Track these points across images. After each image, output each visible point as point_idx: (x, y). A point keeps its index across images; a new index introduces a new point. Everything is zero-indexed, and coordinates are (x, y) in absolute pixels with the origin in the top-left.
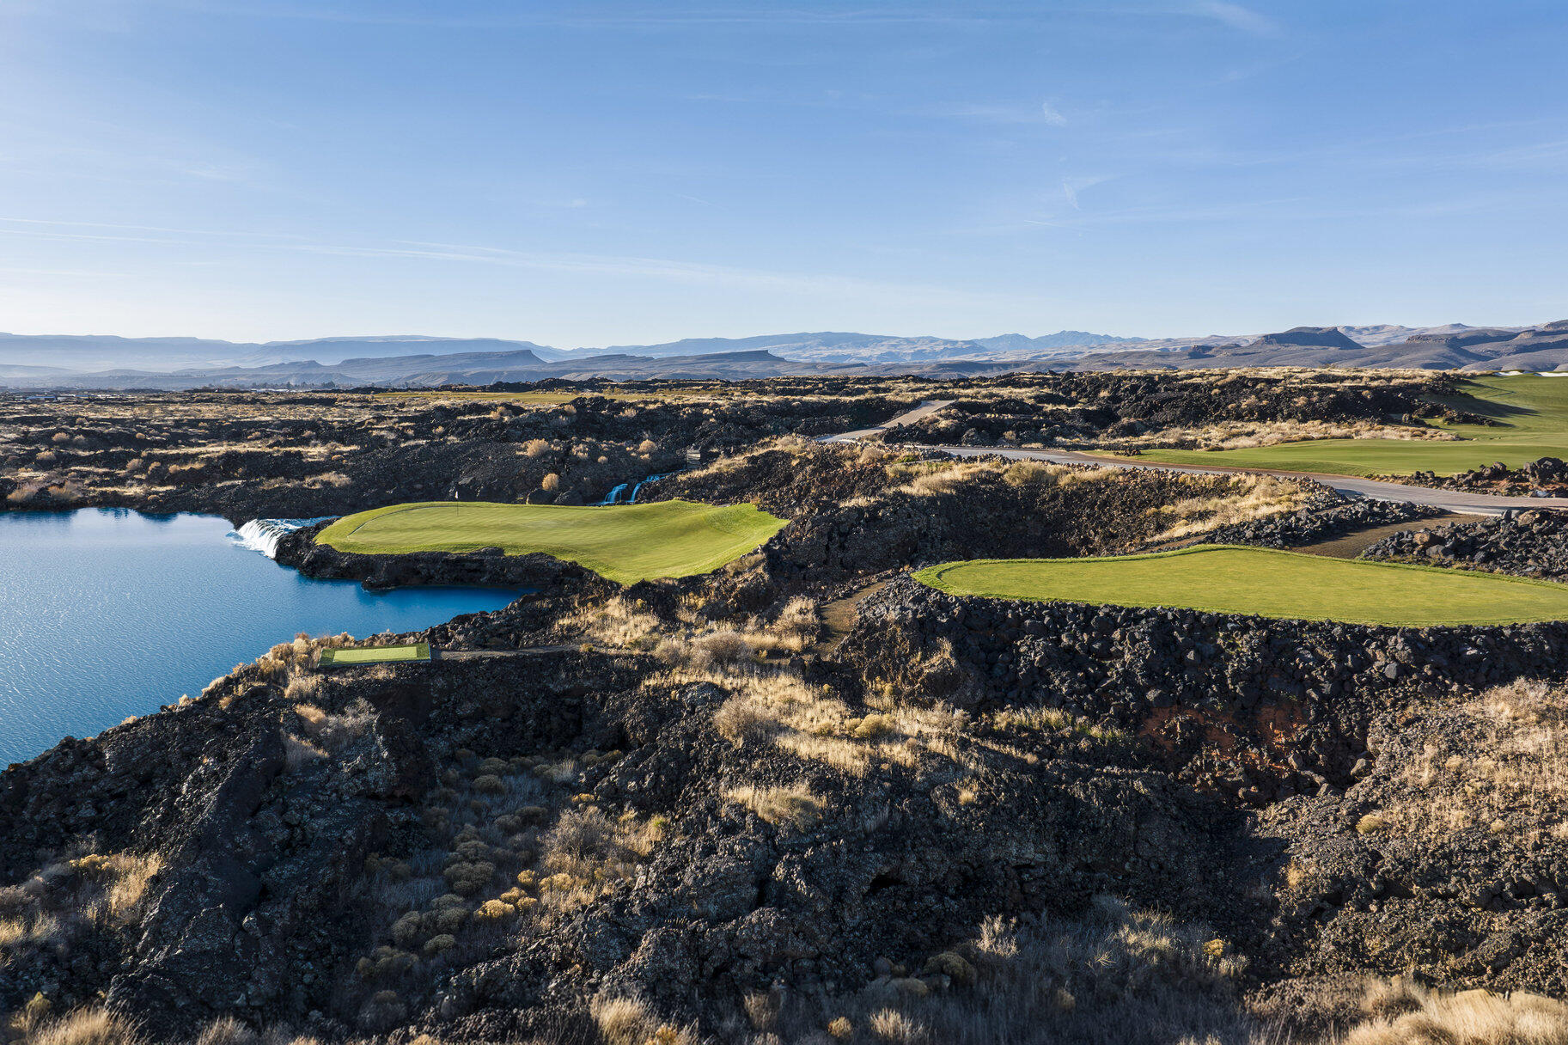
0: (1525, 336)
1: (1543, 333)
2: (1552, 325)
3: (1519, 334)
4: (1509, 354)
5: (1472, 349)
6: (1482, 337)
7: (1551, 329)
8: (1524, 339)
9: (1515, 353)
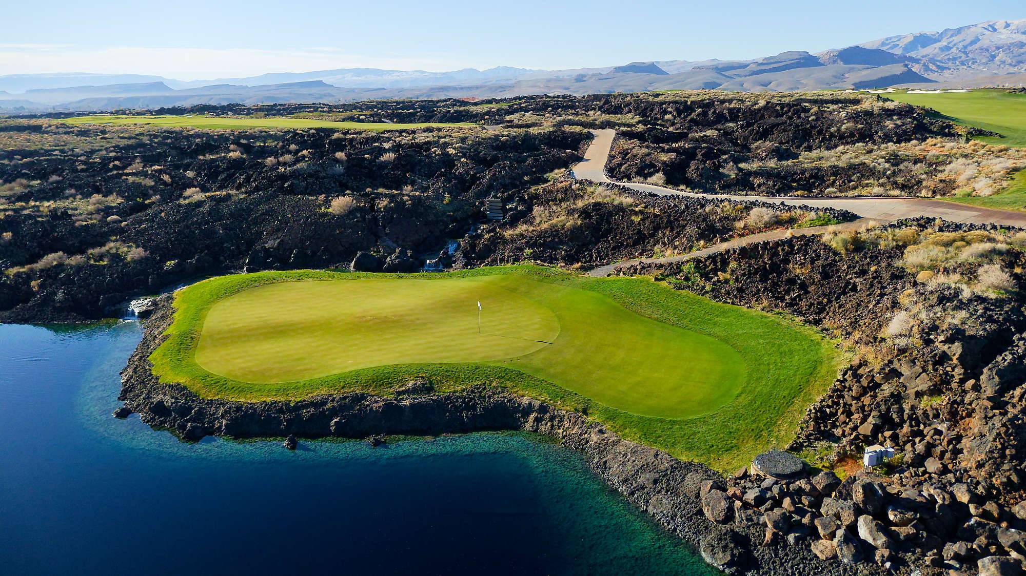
0: (753, 66)
1: (762, 64)
2: (766, 59)
3: (748, 65)
4: (745, 76)
5: (727, 73)
6: (731, 67)
7: (765, 62)
8: (754, 67)
9: (749, 75)
